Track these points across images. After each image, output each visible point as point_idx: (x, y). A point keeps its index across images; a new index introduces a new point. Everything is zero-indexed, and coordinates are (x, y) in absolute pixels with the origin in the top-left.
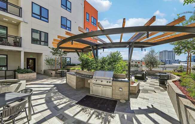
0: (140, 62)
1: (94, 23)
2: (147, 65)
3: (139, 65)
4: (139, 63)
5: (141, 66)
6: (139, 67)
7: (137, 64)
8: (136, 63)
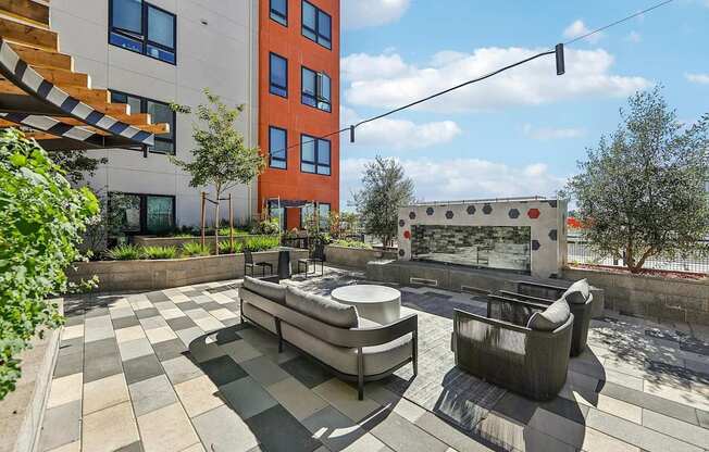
0: (545, 209)
1: (316, 32)
2: (602, 227)
3: (539, 231)
4: (534, 214)
5: (553, 235)
6: (536, 245)
7: (523, 221)
8: (514, 214)
